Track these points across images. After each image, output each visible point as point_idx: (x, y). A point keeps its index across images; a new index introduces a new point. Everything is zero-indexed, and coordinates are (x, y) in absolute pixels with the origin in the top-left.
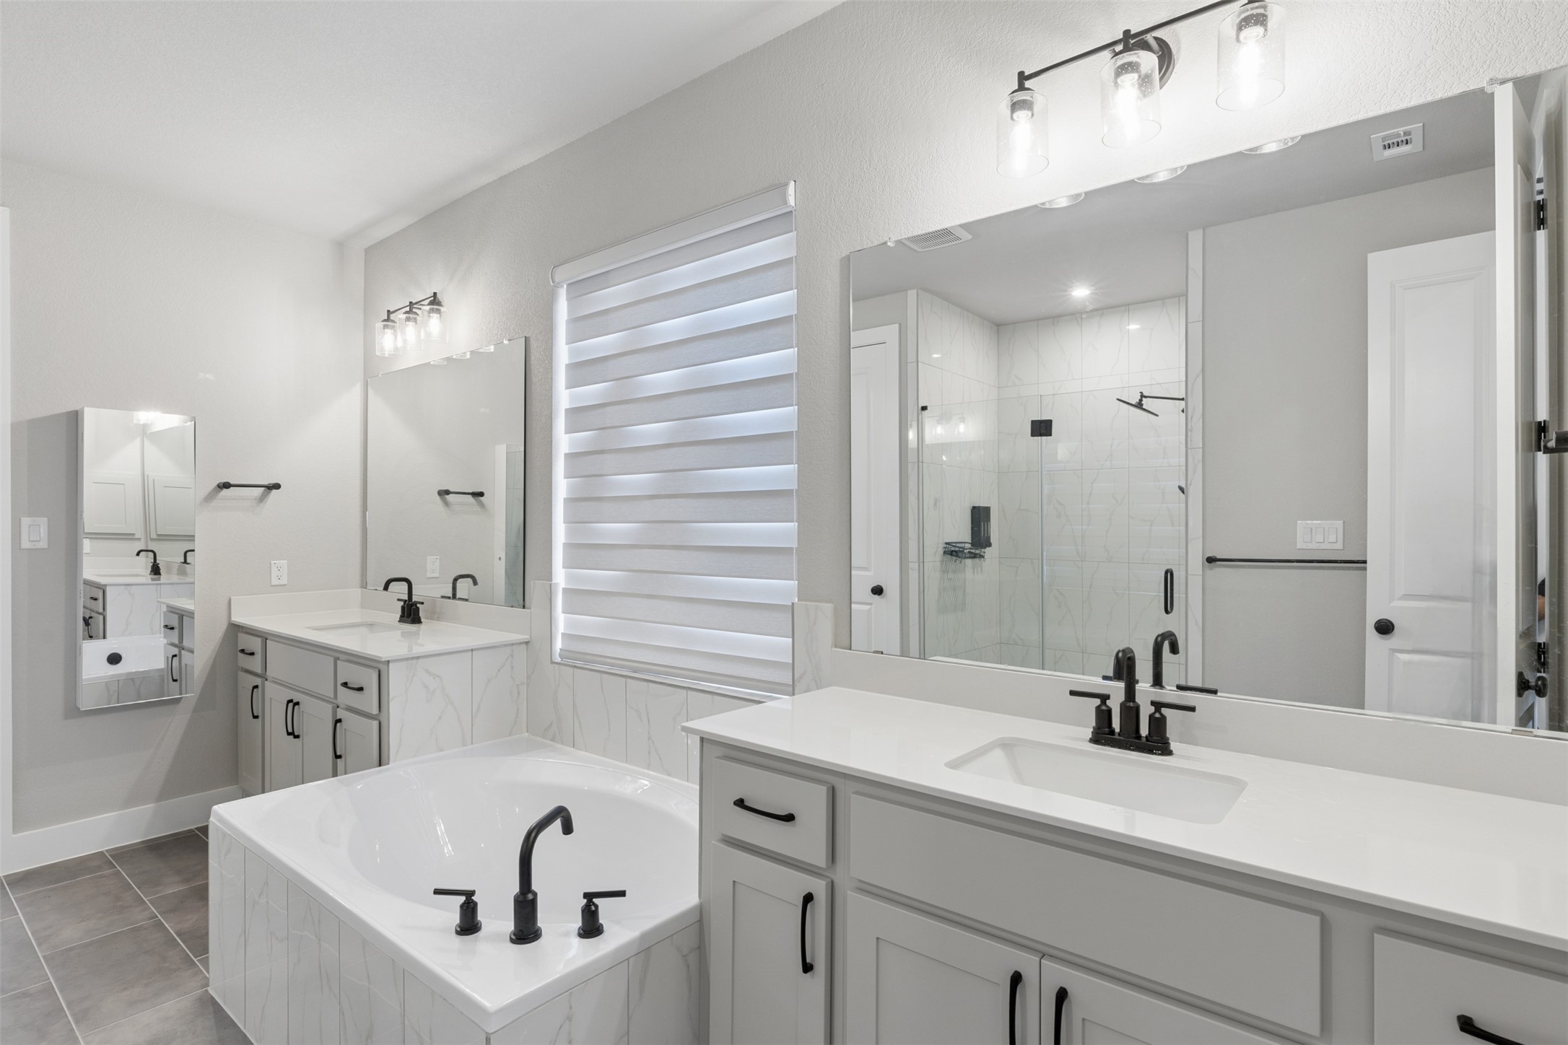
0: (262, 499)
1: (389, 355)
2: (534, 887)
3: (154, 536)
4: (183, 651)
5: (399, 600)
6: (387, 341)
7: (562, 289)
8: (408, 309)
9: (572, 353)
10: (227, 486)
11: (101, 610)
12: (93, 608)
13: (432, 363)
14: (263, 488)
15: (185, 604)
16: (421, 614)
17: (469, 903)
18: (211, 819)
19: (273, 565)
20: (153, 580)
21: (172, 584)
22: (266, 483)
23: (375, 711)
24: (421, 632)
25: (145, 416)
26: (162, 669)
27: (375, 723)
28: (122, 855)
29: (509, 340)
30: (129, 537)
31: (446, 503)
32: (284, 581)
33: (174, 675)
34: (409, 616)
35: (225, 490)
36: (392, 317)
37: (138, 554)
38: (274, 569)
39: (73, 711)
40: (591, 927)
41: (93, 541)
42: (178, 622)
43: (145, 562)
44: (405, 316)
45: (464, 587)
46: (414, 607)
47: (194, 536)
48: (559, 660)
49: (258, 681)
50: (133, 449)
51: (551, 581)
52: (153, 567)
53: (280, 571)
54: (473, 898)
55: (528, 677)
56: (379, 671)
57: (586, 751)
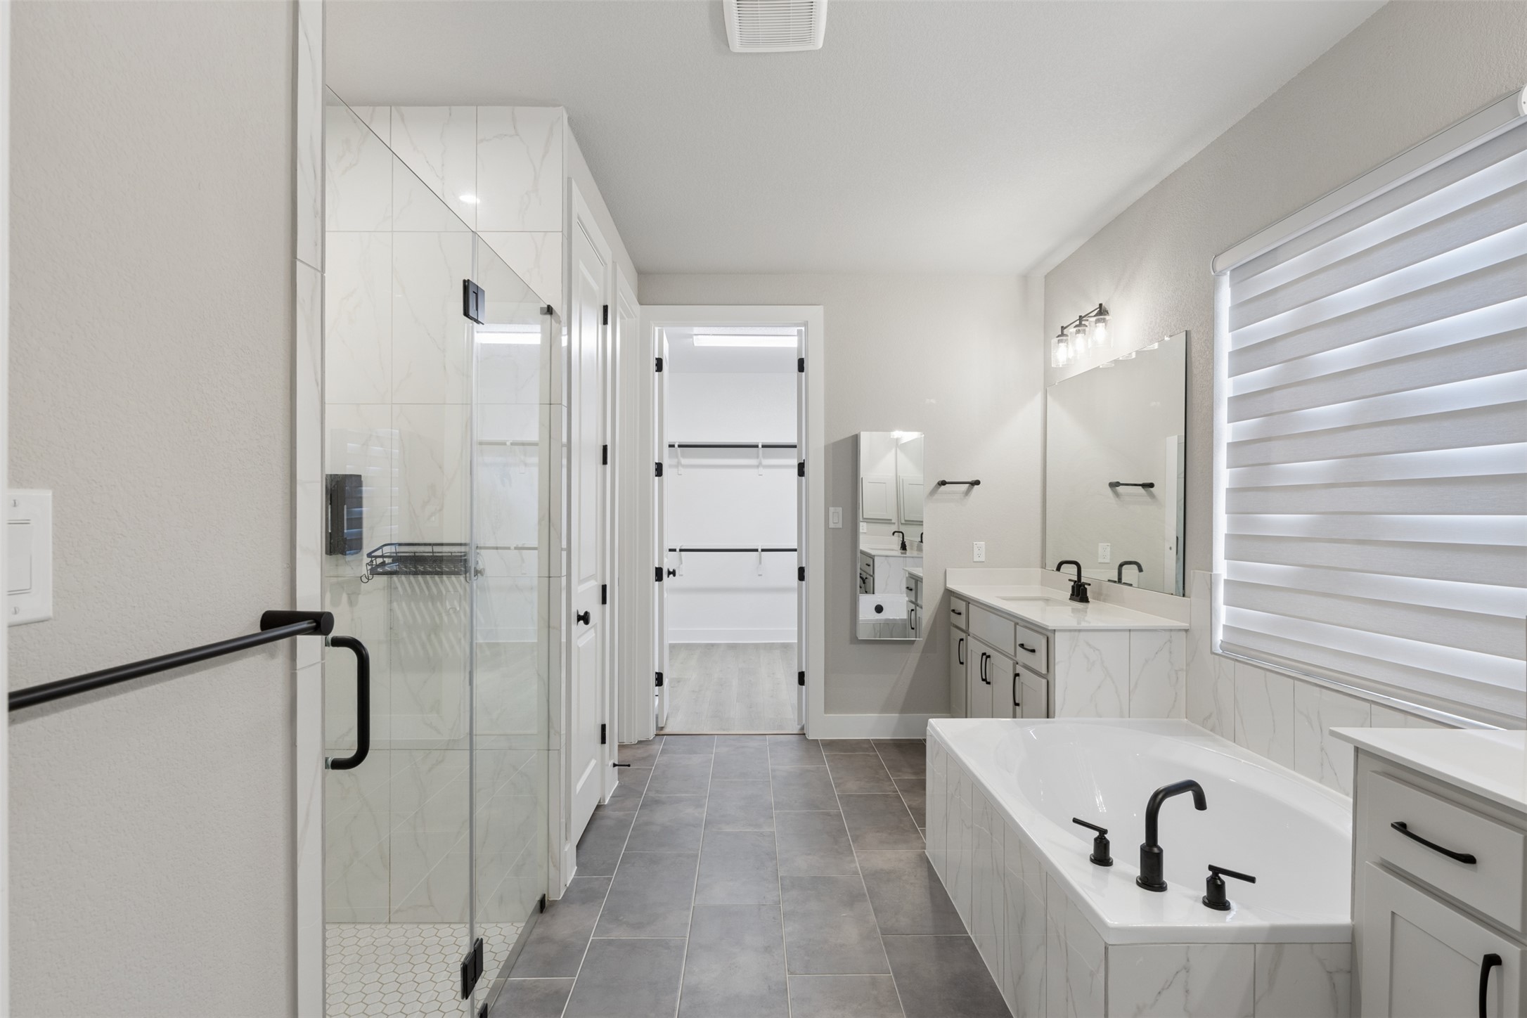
0: (967, 493)
1: (1063, 365)
2: (1160, 843)
3: (903, 522)
4: (917, 608)
5: (1070, 580)
6: (1062, 354)
7: (1225, 277)
8: (1078, 323)
9: (1235, 340)
10: (943, 483)
11: (872, 574)
12: (866, 570)
13: (1101, 367)
14: (968, 485)
15: (918, 572)
16: (1089, 594)
17: (1101, 839)
18: (928, 728)
19: (975, 545)
20: (902, 553)
21: (913, 557)
22: (970, 480)
23: (1044, 671)
24: (1088, 610)
25: (896, 434)
26: (905, 619)
27: (1044, 681)
28: (880, 744)
29: (1171, 336)
30: (888, 522)
31: (1117, 495)
32: (982, 559)
33: (912, 624)
34: (1078, 595)
35: (943, 487)
36: (1065, 331)
37: (893, 534)
38: (975, 547)
39: (855, 640)
40: (1216, 899)
41: (869, 524)
42: (914, 586)
43: (897, 540)
44: (1075, 329)
45: (1130, 573)
46: (1082, 587)
47: (922, 522)
48: (1220, 651)
49: (963, 635)
50: (890, 457)
51: (1212, 572)
52: (902, 544)
53: (980, 550)
54: (1105, 835)
55: (1188, 665)
56: (1048, 638)
57: (1248, 748)
